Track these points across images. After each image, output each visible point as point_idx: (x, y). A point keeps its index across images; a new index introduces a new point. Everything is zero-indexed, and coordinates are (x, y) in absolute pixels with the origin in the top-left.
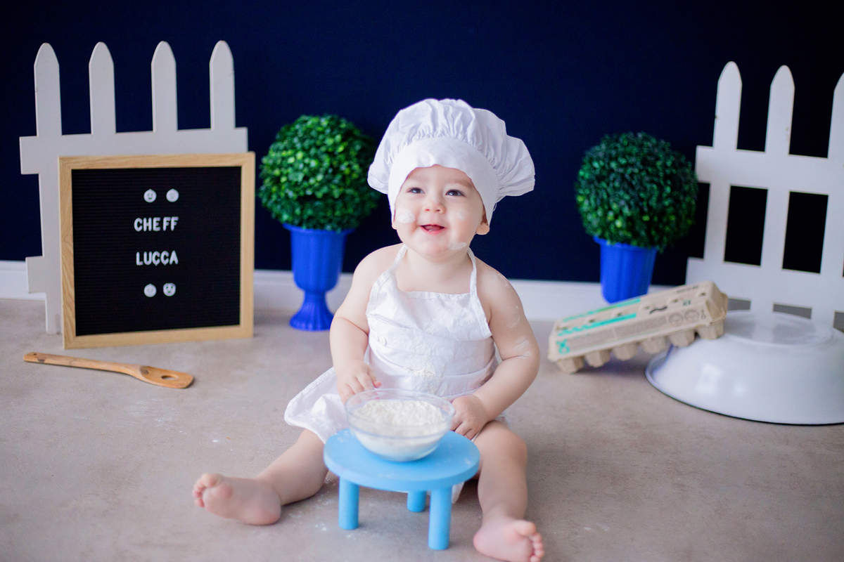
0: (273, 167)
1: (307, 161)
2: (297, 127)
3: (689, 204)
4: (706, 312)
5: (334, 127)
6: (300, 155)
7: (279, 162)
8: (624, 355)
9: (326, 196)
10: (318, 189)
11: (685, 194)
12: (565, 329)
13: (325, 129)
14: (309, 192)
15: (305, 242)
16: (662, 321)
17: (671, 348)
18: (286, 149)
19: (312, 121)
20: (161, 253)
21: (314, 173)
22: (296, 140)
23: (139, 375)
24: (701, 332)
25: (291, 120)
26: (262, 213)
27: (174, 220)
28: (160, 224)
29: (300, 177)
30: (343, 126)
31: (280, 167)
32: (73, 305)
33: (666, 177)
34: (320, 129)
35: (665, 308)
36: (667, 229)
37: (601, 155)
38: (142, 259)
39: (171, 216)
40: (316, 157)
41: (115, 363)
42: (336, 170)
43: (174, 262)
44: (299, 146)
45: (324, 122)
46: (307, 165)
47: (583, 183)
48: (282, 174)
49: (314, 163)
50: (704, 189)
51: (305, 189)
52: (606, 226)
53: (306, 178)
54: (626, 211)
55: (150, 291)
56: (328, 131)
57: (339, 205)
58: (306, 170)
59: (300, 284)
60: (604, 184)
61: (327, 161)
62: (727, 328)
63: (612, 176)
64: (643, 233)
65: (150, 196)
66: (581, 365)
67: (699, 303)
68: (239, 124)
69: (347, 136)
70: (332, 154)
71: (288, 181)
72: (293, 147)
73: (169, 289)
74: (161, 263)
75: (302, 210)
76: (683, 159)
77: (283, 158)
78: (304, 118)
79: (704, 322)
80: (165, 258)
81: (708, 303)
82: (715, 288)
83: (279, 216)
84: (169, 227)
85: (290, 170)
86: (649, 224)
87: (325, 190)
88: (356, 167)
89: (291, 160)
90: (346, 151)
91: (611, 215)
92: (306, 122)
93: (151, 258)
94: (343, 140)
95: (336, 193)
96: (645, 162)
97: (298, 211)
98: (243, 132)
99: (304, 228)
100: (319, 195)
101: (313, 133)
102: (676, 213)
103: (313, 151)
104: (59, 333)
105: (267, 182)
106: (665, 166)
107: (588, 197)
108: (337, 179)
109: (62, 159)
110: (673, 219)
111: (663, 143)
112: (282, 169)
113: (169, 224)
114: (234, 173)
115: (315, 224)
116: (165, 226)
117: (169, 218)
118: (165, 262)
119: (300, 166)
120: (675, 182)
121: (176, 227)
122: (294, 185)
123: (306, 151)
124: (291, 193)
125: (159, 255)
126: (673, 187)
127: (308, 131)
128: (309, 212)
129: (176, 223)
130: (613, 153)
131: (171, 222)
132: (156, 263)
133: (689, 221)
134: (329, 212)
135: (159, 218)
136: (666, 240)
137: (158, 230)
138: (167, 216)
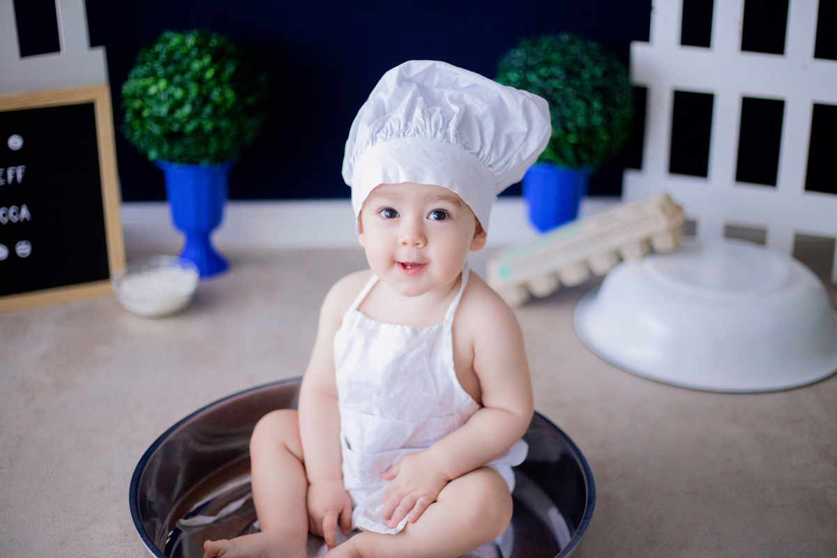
0: (134, 97)
1: (172, 89)
2: (158, 48)
3: (624, 119)
5: (201, 47)
6: (163, 84)
7: (139, 92)
8: (572, 278)
9: (198, 130)
10: (188, 121)
11: (618, 106)
13: (190, 51)
14: (176, 127)
15: (179, 181)
18: (146, 76)
19: (175, 40)
20: (9, 208)
21: (179, 104)
22: (157, 65)
25: (153, 37)
27: (19, 171)
28: (5, 176)
29: (164, 110)
30: (214, 42)
31: (141, 97)
33: (598, 90)
34: (183, 50)
36: (599, 148)
39: (16, 165)
40: (181, 85)
42: (204, 99)
43: (25, 219)
44: (161, 72)
45: (191, 40)
46: (171, 96)
48: (142, 108)
49: (179, 93)
50: (641, 94)
51: (171, 124)
53: (171, 112)
56: (194, 53)
57: (213, 140)
58: (171, 101)
59: (179, 224)
61: (194, 90)
68: (94, 43)
69: (218, 57)
70: (200, 80)
71: (152, 116)
72: (152, 74)
73: (23, 249)
74: (10, 221)
75: (172, 148)
76: (615, 63)
77: (145, 88)
78: (167, 35)
80: (14, 214)
82: (667, 199)
83: (145, 155)
84: (15, 179)
85: (150, 102)
86: (576, 147)
87: (194, 124)
88: (230, 95)
89: (153, 90)
90: (217, 75)
92: (167, 41)
94: (214, 61)
95: (208, 126)
96: (570, 73)
97: (166, 148)
98: (99, 54)
99: (176, 167)
100: (190, 127)
101: (177, 56)
102: (609, 130)
103: (177, 78)
105: (129, 116)
108: (208, 110)
110: (604, 136)
111: (594, 45)
112: (143, 101)
113: (15, 175)
114: (86, 111)
115: (189, 161)
116: (10, 177)
117: (14, 168)
118: (15, 219)
119: (163, 97)
120: (605, 94)
121: (23, 178)
122: (159, 120)
123: (169, 78)
124: (156, 130)
125: (7, 212)
126: (603, 102)
127: (171, 53)
128: (177, 151)
129: (22, 174)
130: (531, 62)
131: (17, 172)
132: (4, 221)
133: (622, 137)
134: (204, 150)
135: (2, 169)
136: (597, 161)
137: (2, 184)
138: (12, 165)
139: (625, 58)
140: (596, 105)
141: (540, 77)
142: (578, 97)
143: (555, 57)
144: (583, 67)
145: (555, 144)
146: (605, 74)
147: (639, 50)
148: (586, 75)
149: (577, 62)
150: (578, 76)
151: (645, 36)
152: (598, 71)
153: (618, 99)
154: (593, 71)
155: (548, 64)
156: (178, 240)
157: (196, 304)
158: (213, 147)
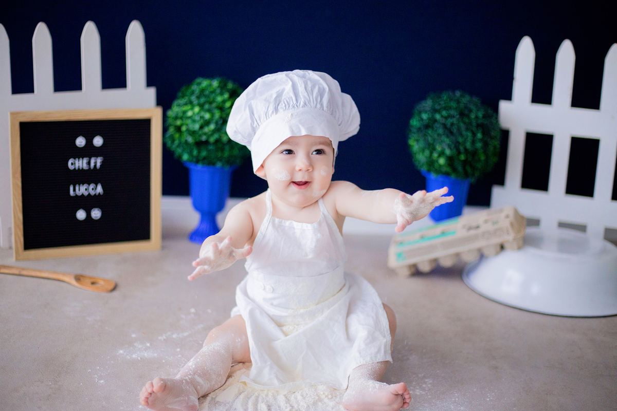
0: (176, 118)
1: (203, 114)
2: (195, 87)
3: (495, 147)
4: (510, 230)
5: (223, 87)
6: (197, 109)
7: (180, 115)
8: (447, 263)
9: (217, 141)
10: (212, 134)
11: (492, 138)
12: (401, 243)
13: (215, 90)
14: (204, 138)
15: (200, 176)
16: (475, 238)
17: (482, 257)
18: (186, 104)
19: (205, 83)
20: (89, 185)
21: (207, 123)
22: (193, 98)
23: (74, 282)
24: (506, 245)
25: (189, 81)
26: (167, 154)
27: (99, 161)
28: (89, 163)
29: (197, 127)
30: (230, 87)
31: (181, 118)
32: (21, 227)
33: (478, 126)
34: (212, 90)
35: (478, 227)
36: (479, 165)
37: (428, 109)
38: (74, 190)
39: (97, 156)
40: (209, 111)
41: (55, 272)
42: (224, 120)
43: (99, 193)
44: (195, 102)
45: (215, 83)
46: (202, 117)
47: (414, 130)
48: (182, 125)
49: (207, 116)
50: (505, 135)
51: (200, 136)
52: (431, 163)
53: (201, 127)
54: (448, 152)
55: (81, 215)
56: (218, 91)
57: (227, 148)
58: (202, 121)
59: (197, 207)
60: (430, 132)
61: (217, 114)
62: (526, 242)
63: (437, 125)
64: (460, 169)
65: (81, 142)
66: (413, 270)
67: (505, 223)
68: (149, 83)
70: (221, 108)
71: (188, 130)
72: (191, 103)
73: (96, 214)
74: (89, 194)
75: (199, 152)
76: (490, 111)
77: (184, 112)
78: (198, 80)
79: (509, 238)
80: (93, 189)
81: (512, 224)
82: (516, 212)
83: (180, 157)
84: (95, 166)
85: (189, 121)
86: (465, 163)
87: (216, 136)
89: (190, 114)
91: (435, 155)
92: (199, 84)
93: (82, 190)
94: (230, 97)
95: (225, 138)
96: (462, 114)
97: (195, 152)
98: (152, 92)
99: (200, 166)
100: (212, 140)
102: (485, 152)
103: (207, 106)
104: (10, 248)
105: (171, 130)
106: (477, 117)
107: (417, 141)
109: (12, 114)
110: (483, 158)
111: (475, 99)
112: (182, 120)
113: (96, 163)
114: (145, 124)
115: (209, 162)
116: (92, 165)
117: (95, 158)
118: (93, 193)
119: (197, 118)
120: (484, 129)
121: (101, 166)
122: (193, 133)
123: (201, 106)
124: (190, 140)
125: (88, 187)
126: (483, 134)
127: (202, 91)
128: (204, 153)
129: (101, 162)
130: (437, 107)
131: (97, 162)
132: (86, 194)
133: (494, 160)
134: (219, 154)
135: (88, 158)
136: (477, 174)
137: (87, 168)
138: (94, 157)
139: (496, 109)
140: (479, 135)
141: (442, 116)
142: (467, 129)
143: (453, 104)
144: (471, 111)
145: (451, 160)
146: (484, 117)
147: (504, 105)
148: (473, 116)
149: (466, 107)
150: (468, 116)
152: (480, 115)
153: (493, 133)
154: (477, 114)
155: (447, 108)
158: (226, 154)
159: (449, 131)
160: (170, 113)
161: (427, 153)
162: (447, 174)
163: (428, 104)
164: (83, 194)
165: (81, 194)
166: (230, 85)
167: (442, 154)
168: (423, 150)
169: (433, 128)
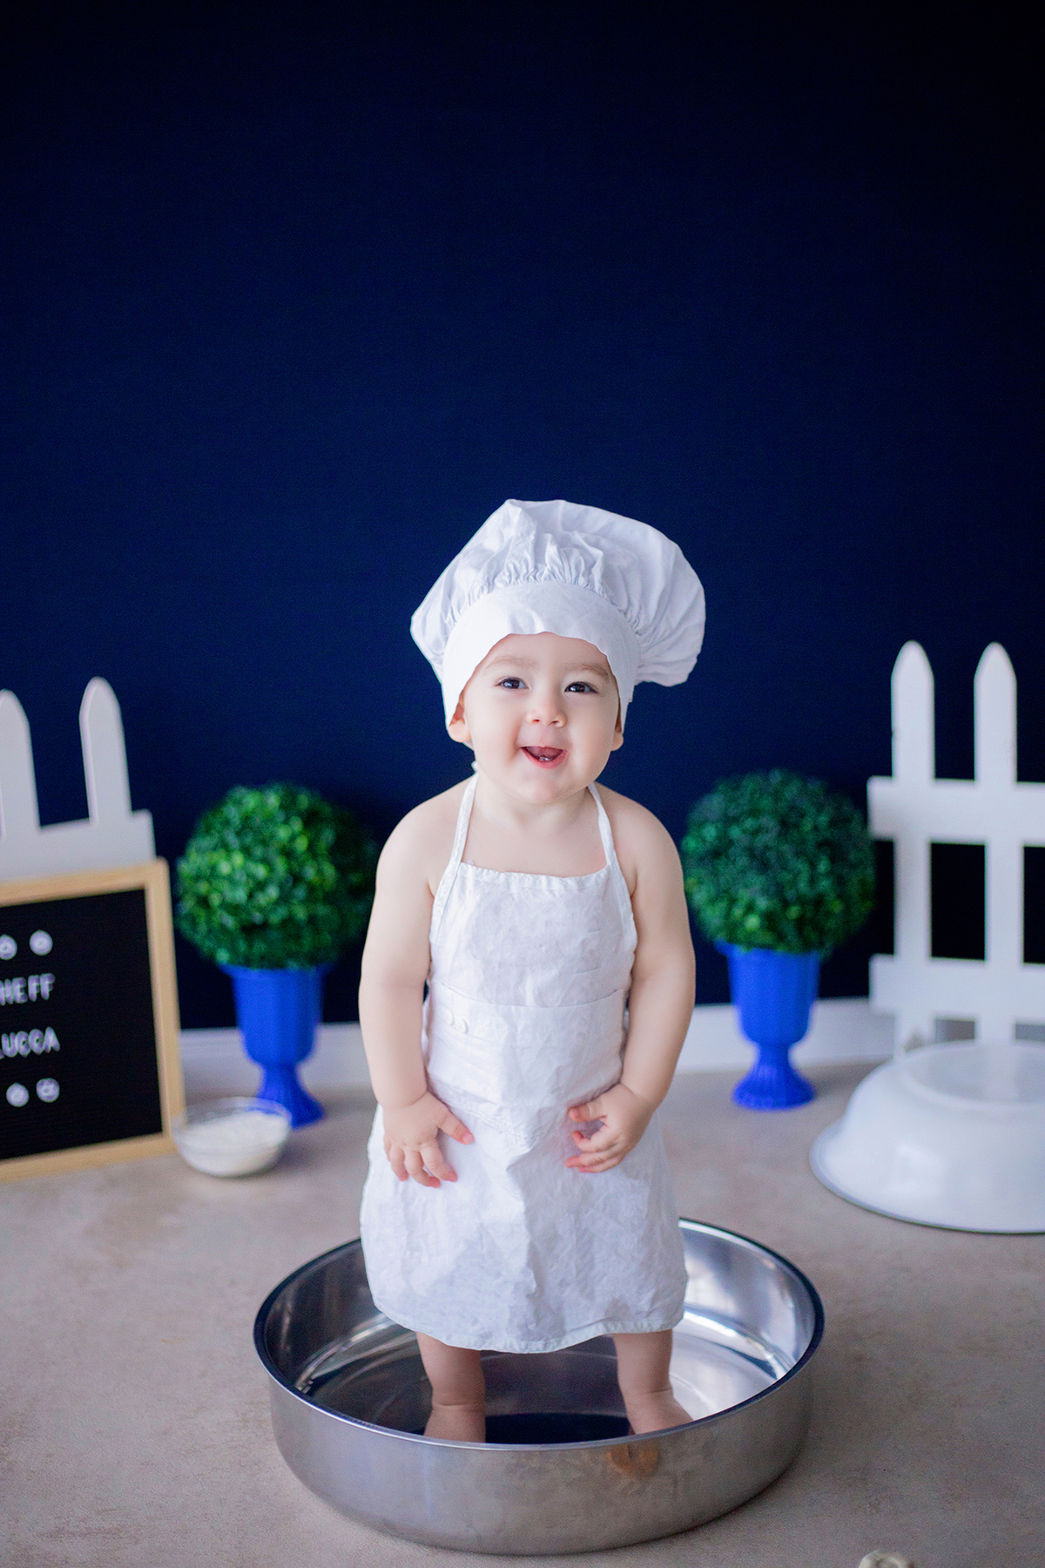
0: (198, 878)
1: (252, 866)
2: (232, 812)
5: (288, 807)
6: (238, 859)
7: (205, 871)
9: (289, 921)
10: (274, 909)
11: (853, 866)
13: (273, 814)
14: (258, 917)
15: (256, 991)
18: (213, 850)
19: (251, 800)
20: (28, 1033)
21: (261, 886)
22: (230, 835)
26: (185, 950)
27: (46, 982)
28: (25, 990)
29: (240, 895)
31: (208, 878)
33: (821, 845)
34: (266, 815)
36: (831, 924)
37: (716, 815)
39: (40, 973)
40: (265, 861)
42: (296, 878)
43: (52, 1048)
44: (234, 843)
45: (273, 800)
46: (250, 876)
48: (210, 893)
49: (261, 871)
50: (885, 852)
51: (250, 913)
52: (733, 927)
53: (251, 896)
54: (763, 903)
56: (281, 817)
57: (308, 932)
58: (251, 884)
59: (255, 1053)
60: (723, 864)
63: (734, 850)
64: (793, 935)
65: (5, 947)
68: (137, 804)
69: (311, 820)
70: (288, 853)
71: (223, 903)
72: (225, 846)
73: (48, 1090)
74: (32, 1052)
75: (250, 946)
76: (847, 809)
77: (214, 866)
78: (239, 793)
80: (37, 1041)
83: (212, 956)
84: (39, 995)
85: (224, 885)
86: (800, 922)
87: (283, 911)
88: (329, 871)
89: (224, 868)
90: (311, 846)
91: (738, 912)
92: (239, 803)
93: (15, 1045)
94: (306, 826)
95: (301, 913)
96: (785, 824)
97: (242, 946)
98: (143, 824)
99: (254, 973)
100: (275, 919)
101: (256, 821)
102: (840, 896)
103: (258, 851)
105: (188, 905)
108: (301, 892)
110: (837, 907)
111: (814, 786)
112: (210, 883)
113: (39, 988)
114: (135, 900)
115: (272, 963)
116: (33, 991)
117: (36, 976)
118: (38, 1049)
119: (240, 877)
120: (833, 849)
121: (50, 992)
122: (233, 909)
123: (247, 851)
124: (230, 922)
125: (27, 1038)
126: (833, 860)
127: (247, 819)
128: (260, 947)
129: (50, 985)
130: (732, 812)
131: (42, 985)
132: (24, 1052)
133: (863, 908)
134: (293, 947)
135: (20, 979)
136: (828, 945)
137: (24, 1001)
138: (33, 974)
139: (862, 800)
140: (823, 866)
141: (744, 831)
142: (798, 854)
143: (766, 803)
144: (803, 816)
145: (770, 920)
146: (833, 823)
147: (878, 789)
148: (808, 826)
149: (794, 809)
150: (798, 828)
151: (886, 770)
152: (823, 819)
153: (852, 856)
154: (816, 821)
155: (754, 813)
156: (253, 1075)
157: (286, 1160)
158: (307, 943)
159: (761, 862)
160: (186, 867)
161: (721, 906)
162: (767, 948)
163: (714, 803)
164: (18, 1054)
165: (14, 1055)
166: (304, 801)
167: (750, 909)
168: (713, 901)
169: (727, 857)
